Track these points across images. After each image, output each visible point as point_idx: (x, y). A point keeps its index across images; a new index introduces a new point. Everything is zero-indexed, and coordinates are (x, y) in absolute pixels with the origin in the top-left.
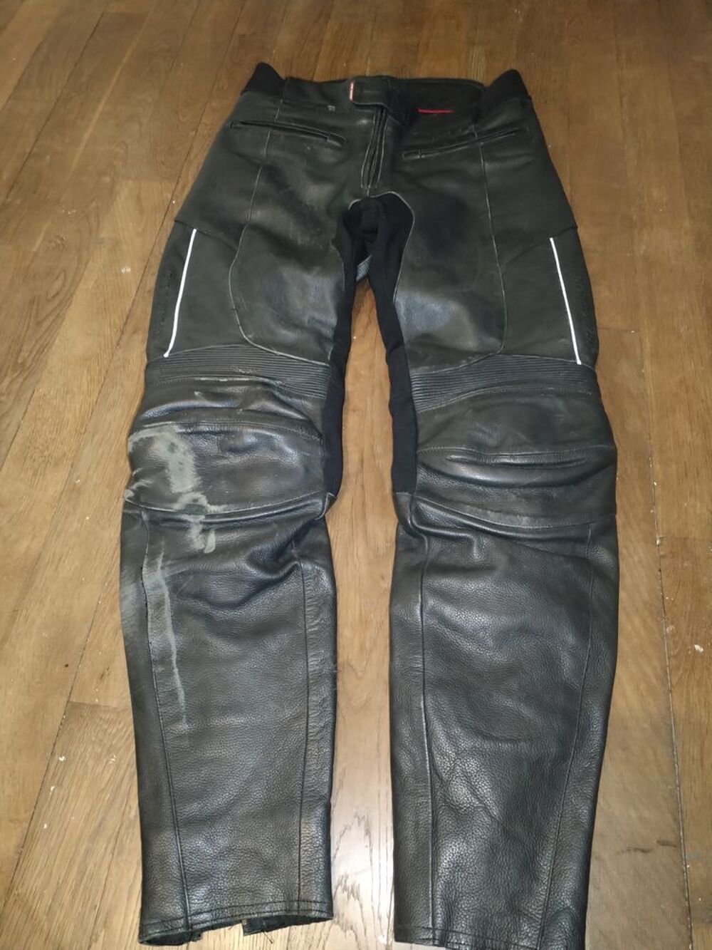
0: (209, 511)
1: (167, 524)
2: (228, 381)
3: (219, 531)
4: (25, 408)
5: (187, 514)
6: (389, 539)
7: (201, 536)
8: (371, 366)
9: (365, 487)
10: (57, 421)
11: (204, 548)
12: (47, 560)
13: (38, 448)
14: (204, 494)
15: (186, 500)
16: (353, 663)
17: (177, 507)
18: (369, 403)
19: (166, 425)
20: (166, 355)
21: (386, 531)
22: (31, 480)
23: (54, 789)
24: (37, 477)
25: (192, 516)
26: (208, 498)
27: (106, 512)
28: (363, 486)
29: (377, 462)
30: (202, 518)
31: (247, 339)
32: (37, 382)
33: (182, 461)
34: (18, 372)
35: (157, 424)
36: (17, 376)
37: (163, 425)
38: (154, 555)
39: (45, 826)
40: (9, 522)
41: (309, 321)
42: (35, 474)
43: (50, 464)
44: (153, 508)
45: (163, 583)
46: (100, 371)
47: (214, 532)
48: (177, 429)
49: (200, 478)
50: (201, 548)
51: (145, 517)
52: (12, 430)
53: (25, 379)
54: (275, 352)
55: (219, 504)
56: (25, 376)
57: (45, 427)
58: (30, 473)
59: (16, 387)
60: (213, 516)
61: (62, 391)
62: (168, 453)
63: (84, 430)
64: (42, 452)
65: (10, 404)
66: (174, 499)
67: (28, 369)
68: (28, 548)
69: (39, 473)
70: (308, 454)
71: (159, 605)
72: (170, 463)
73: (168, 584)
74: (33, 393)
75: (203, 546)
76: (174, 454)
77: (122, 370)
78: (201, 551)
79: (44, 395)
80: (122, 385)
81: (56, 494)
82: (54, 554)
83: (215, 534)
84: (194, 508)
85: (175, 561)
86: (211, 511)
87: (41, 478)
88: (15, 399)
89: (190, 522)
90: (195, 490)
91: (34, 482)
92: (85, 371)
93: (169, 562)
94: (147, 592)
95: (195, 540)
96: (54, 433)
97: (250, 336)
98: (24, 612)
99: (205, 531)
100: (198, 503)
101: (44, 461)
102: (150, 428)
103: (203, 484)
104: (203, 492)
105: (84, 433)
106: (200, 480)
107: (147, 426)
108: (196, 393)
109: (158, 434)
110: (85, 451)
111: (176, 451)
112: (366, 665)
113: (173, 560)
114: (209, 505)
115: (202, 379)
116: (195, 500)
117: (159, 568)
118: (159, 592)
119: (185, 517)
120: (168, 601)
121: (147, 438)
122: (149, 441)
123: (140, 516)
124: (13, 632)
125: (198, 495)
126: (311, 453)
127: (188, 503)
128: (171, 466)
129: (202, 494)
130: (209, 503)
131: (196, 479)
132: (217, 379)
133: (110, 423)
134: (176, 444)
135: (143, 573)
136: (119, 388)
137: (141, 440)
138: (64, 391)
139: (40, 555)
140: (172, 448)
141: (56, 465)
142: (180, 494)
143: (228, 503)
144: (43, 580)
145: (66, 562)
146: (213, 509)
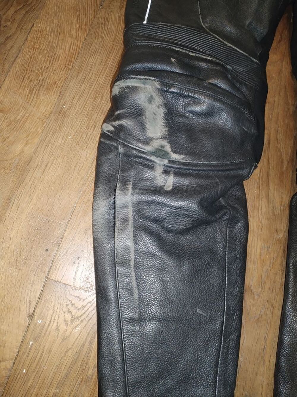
0: (171, 157)
1: (138, 160)
2: (195, 56)
3: (177, 174)
4: (25, 37)
5: (155, 156)
6: (283, 204)
7: (163, 176)
8: (280, 72)
9: (270, 161)
10: (51, 54)
11: (164, 186)
12: (37, 164)
13: (34, 72)
14: (169, 142)
15: (156, 144)
16: (252, 288)
17: (148, 149)
18: (277, 99)
19: (150, 79)
20: (145, 22)
21: (282, 198)
22: (28, 96)
23: (32, 344)
24: (33, 96)
25: (159, 158)
26: (171, 147)
27: (84, 136)
28: (268, 161)
29: (279, 145)
30: (166, 162)
31: (204, 27)
32: (37, 18)
33: (156, 113)
34: (22, 5)
35: (142, 77)
36: (20, 9)
37: (147, 79)
38: (125, 182)
39: (24, 371)
40: (8, 126)
41: (248, 25)
42: (31, 92)
43: (44, 86)
44: (129, 145)
45: (131, 205)
46: (86, 23)
47: (173, 175)
48: (157, 85)
49: (167, 129)
50: (162, 185)
51: (121, 149)
52: (14, 51)
53: (27, 12)
54: (227, 43)
55: (179, 153)
56: (27, 10)
57: (41, 56)
58: (27, 91)
59: (19, 17)
60: (174, 162)
61: (56, 31)
62: (147, 103)
63: (71, 67)
64: (37, 76)
65: (13, 30)
66: (147, 141)
67: (29, 5)
68: (22, 151)
69: (34, 92)
70: (246, 130)
71: (125, 220)
72: (147, 112)
73: (133, 206)
74: (33, 25)
75: (163, 184)
76: (150, 105)
77: (103, 26)
78: (162, 188)
79: (42, 30)
80: (102, 38)
81: (46, 113)
82: (42, 160)
83: (174, 176)
84: (160, 153)
85: (141, 191)
86: (173, 158)
87: (35, 96)
88: (18, 27)
89: (156, 163)
90: (163, 138)
91: (30, 98)
92: (75, 20)
93: (137, 191)
94: (116, 208)
95: (158, 178)
96: (48, 63)
97: (206, 25)
98: (16, 201)
99: (166, 172)
100: (164, 149)
101: (38, 83)
102: (137, 78)
103: (169, 135)
104: (168, 141)
105: (71, 69)
106: (168, 131)
107: (134, 76)
108: (173, 60)
109: (142, 86)
110: (72, 84)
111: (153, 103)
112: (261, 291)
113: (140, 189)
114: (172, 153)
115: (177, 49)
116: (163, 147)
117: (130, 194)
118: (125, 210)
119: (152, 158)
120: (131, 219)
121: (132, 87)
122: (134, 89)
123: (116, 148)
124: (7, 215)
125: (165, 143)
126: (248, 130)
127: (157, 147)
128: (148, 114)
129: (167, 142)
130: (172, 151)
131: (164, 130)
132: (187, 52)
133: (92, 67)
134: (154, 97)
135: (117, 194)
136: (100, 40)
137: (128, 87)
138: (57, 31)
139: (32, 158)
140: (151, 99)
141: (48, 89)
142: (151, 139)
143: (186, 154)
144: (33, 179)
145: (51, 169)
146: (175, 157)
